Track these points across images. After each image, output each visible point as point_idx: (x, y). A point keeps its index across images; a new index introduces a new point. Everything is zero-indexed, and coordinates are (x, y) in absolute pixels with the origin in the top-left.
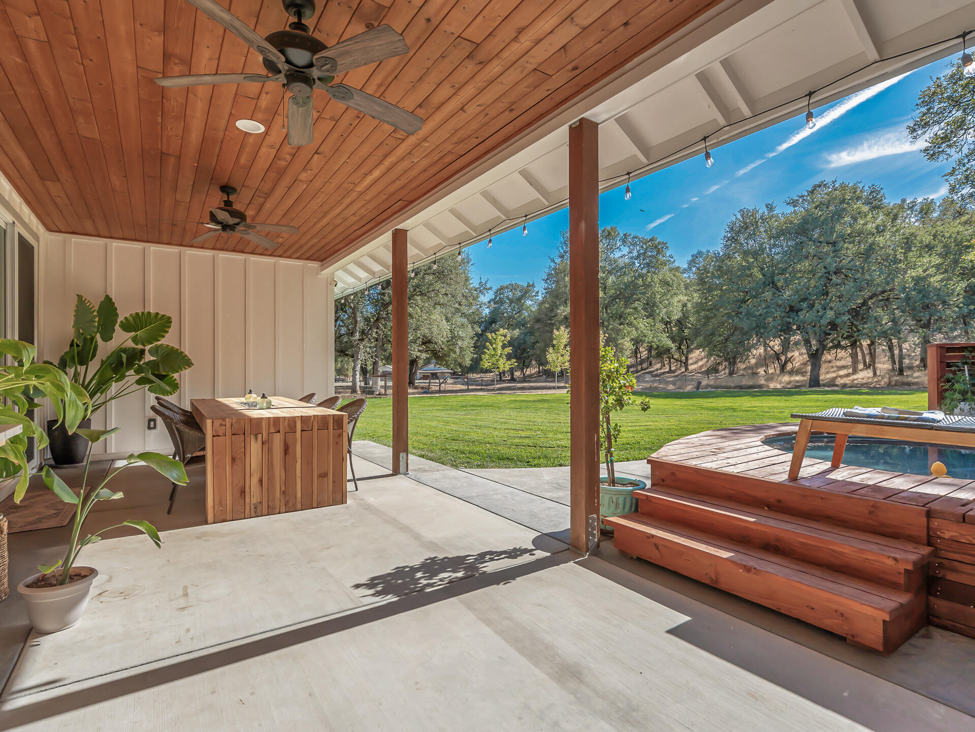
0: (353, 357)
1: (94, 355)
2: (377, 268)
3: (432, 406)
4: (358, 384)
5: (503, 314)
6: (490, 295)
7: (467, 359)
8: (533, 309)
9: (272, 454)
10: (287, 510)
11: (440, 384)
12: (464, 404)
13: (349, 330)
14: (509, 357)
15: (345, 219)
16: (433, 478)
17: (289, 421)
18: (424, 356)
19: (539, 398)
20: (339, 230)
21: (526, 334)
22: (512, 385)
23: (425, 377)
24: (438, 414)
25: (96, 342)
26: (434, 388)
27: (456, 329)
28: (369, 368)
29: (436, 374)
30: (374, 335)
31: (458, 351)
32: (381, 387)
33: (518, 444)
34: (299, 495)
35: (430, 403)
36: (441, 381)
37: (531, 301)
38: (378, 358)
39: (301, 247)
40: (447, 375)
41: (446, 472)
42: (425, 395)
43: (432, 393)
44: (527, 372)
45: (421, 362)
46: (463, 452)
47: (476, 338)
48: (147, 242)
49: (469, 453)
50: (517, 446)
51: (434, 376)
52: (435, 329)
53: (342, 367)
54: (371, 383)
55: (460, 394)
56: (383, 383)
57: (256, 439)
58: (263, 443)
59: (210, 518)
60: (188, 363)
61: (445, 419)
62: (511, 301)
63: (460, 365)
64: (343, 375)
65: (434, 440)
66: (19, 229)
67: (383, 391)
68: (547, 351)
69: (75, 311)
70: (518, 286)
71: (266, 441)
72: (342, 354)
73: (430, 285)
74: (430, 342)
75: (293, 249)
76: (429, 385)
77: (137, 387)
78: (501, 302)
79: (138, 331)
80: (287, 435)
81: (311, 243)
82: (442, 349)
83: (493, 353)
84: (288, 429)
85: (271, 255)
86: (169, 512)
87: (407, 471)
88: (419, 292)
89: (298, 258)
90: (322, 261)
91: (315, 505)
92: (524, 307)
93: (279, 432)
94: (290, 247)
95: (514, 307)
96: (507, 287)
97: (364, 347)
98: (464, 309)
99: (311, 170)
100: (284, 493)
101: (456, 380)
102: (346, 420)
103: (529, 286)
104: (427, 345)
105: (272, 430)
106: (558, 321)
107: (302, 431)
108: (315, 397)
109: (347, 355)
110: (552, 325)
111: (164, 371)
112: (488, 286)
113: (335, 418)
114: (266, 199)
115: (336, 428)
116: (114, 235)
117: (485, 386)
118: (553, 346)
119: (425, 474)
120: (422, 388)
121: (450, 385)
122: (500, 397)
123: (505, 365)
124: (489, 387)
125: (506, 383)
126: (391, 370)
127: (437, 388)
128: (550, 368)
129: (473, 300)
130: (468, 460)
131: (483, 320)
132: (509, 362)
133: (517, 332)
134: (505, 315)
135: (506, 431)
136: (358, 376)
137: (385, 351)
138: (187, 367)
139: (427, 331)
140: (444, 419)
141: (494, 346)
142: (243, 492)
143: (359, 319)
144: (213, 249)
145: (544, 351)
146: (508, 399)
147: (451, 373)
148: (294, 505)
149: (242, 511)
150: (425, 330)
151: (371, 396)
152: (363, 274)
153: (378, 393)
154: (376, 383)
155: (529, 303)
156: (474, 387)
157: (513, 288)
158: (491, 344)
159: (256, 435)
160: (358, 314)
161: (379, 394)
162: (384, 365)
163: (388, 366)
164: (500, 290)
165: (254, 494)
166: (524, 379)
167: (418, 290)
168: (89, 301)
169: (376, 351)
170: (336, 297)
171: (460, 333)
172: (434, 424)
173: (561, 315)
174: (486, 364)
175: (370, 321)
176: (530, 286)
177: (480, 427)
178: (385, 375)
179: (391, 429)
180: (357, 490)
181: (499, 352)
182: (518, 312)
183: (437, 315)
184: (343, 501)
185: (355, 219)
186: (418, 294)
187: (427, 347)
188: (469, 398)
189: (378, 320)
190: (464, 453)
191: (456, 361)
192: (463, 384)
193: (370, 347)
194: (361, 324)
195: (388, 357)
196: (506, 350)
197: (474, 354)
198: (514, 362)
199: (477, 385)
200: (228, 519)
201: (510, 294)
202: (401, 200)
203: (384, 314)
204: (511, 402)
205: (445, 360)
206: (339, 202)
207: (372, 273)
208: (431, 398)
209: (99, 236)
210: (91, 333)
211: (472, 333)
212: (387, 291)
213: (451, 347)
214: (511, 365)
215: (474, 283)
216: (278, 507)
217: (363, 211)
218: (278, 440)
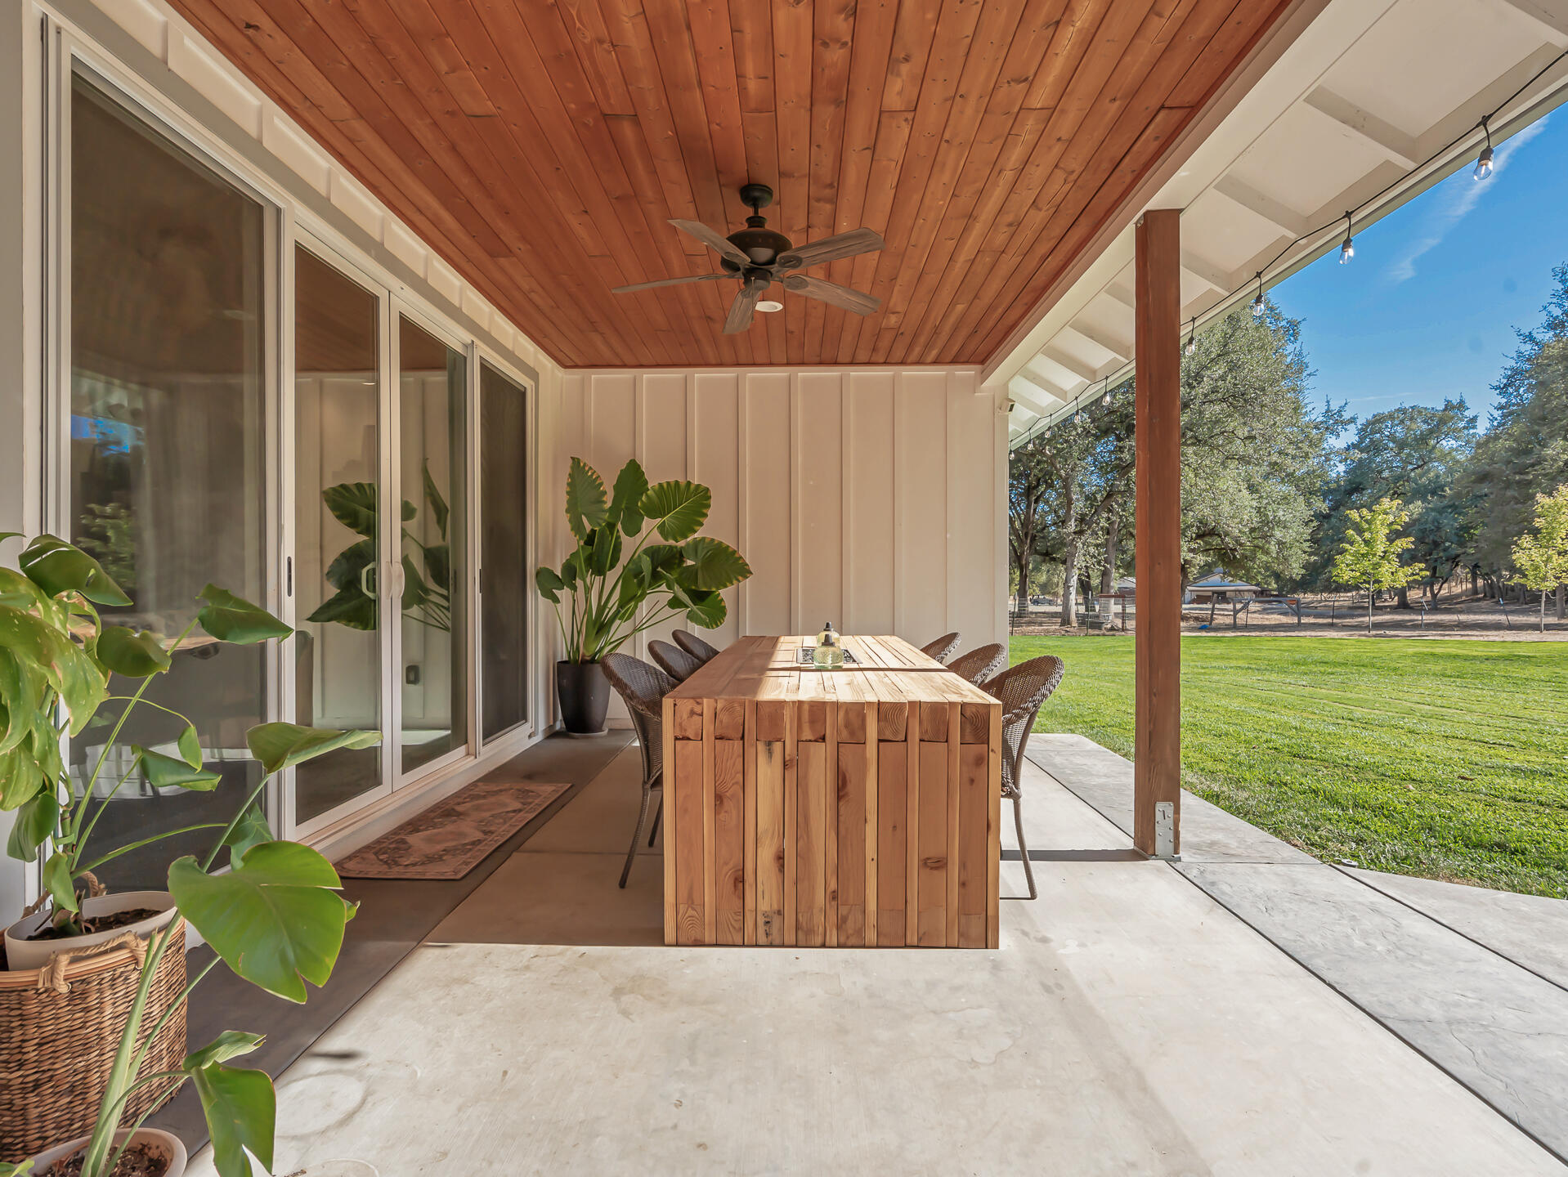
0: (1064, 562)
1: (615, 560)
2: (1099, 357)
3: (1222, 658)
4: (1074, 609)
5: (1380, 472)
6: (1349, 436)
7: (1294, 565)
8: (1461, 458)
9: (806, 793)
10: (842, 940)
11: (1236, 612)
12: (1298, 656)
13: (1058, 517)
14: (1406, 559)
15: (1016, 225)
16: (1259, 890)
17: (847, 712)
18: (1200, 559)
19: (1496, 651)
20: (1008, 263)
21: (1441, 511)
22: (1407, 617)
23: (1200, 599)
24: (1242, 679)
25: (618, 537)
26: (1219, 620)
27: (1270, 507)
28: (1095, 582)
29: (1223, 593)
30: (1103, 523)
31: (1273, 548)
32: (1116, 615)
33: (1521, 796)
34: (872, 905)
35: (1218, 652)
36: (1239, 606)
37: (1456, 439)
38: (1110, 563)
39: (936, 331)
40: (1247, 596)
41: (1299, 872)
42: (1204, 634)
43: (1217, 629)
44: (1442, 592)
45: (1194, 571)
46: (1333, 801)
47: (1315, 524)
48: (689, 365)
49: (1356, 806)
50: (1515, 800)
51: (1222, 597)
52: (1226, 508)
53: (1049, 580)
54: (1097, 608)
55: (1282, 634)
56: (1119, 609)
57: (770, 753)
58: (785, 765)
59: (670, 934)
60: (744, 571)
61: (1264, 694)
62: (1402, 445)
63: (1277, 576)
64: (1049, 593)
65: (1242, 749)
66: (483, 351)
67: (1119, 623)
68: (1515, 543)
69: (568, 484)
70: (1420, 412)
71: (791, 760)
72: (1047, 558)
73: (1217, 421)
74: (1212, 533)
75: (922, 340)
76: (1212, 614)
77: (669, 611)
78: (1376, 448)
79: (665, 515)
80: (843, 749)
81: (952, 319)
82: (1241, 545)
83: (1364, 549)
84: (845, 734)
85: (885, 363)
86: (622, 884)
87: (1176, 851)
88: (1191, 438)
89: (935, 362)
90: (982, 362)
91: (912, 938)
92: (1437, 454)
93: (823, 739)
94: (915, 336)
95: (1409, 455)
96: (1391, 416)
97: (1084, 544)
98: (1291, 466)
99: (907, 59)
100: (835, 896)
101: (1267, 606)
102: (997, 720)
103: (1449, 406)
104: (1206, 539)
105: (807, 734)
106: (1545, 475)
107: (880, 741)
108: (957, 642)
109: (1054, 559)
110: (1529, 483)
111: (705, 585)
112: (1346, 416)
113: (968, 713)
114: (834, 201)
115: (969, 738)
116: (644, 362)
117: (1335, 619)
118: (1535, 532)
119: (1230, 867)
120: (1197, 619)
121: (1255, 614)
122: (1385, 645)
123: (1393, 575)
124: (1348, 621)
125: (1389, 613)
126: (1134, 586)
127: (1229, 620)
128: (1522, 581)
129: (1310, 446)
130: (1358, 830)
131: (1333, 486)
132: (1408, 570)
133: (1417, 507)
134: (1386, 474)
135: (1455, 744)
136: (1073, 597)
137: (1124, 552)
138: (740, 578)
139: (1207, 511)
140: (1257, 692)
141: (1367, 535)
142: (739, 880)
143: (1074, 497)
144: (788, 364)
145: (1504, 546)
146: (1411, 651)
147: (1255, 592)
148: (860, 931)
149: (737, 927)
150: (1203, 510)
151: (1097, 632)
152: (1070, 381)
153: (1109, 626)
154: (1106, 609)
155: (1448, 444)
156: (1312, 620)
157: (1405, 415)
158: (1360, 532)
159: (769, 744)
160: (1075, 488)
161: (1112, 629)
162: (1122, 576)
163: (1130, 579)
164: (1373, 423)
165: (765, 893)
166: (1436, 606)
167: (1189, 434)
168: (590, 468)
169: (1106, 552)
170: (1015, 445)
171: (1281, 513)
172: (1235, 704)
173: (1555, 461)
174: (1344, 572)
175: (1096, 498)
176: (1453, 407)
177: (1366, 724)
178: (1122, 595)
179: (1133, 710)
180: (1033, 897)
181: (1380, 548)
182: (1419, 467)
183: (1230, 480)
184: (987, 939)
185: (1038, 218)
186: (1189, 442)
187: (1206, 543)
188: (1304, 643)
189: (1109, 496)
190: (1338, 803)
191: (1267, 568)
192: (1285, 614)
193: (1097, 546)
194: (1079, 505)
195: (1129, 563)
196: (1398, 542)
197: (1310, 554)
198: (1421, 570)
199: (1317, 616)
200: (707, 941)
201: (1399, 429)
202: (1163, 107)
203: (1121, 485)
204: (1423, 658)
205: (1244, 567)
206: (996, 167)
207: (1089, 373)
208: (1218, 640)
209: (624, 366)
210: (600, 521)
211: (1308, 514)
212: (1127, 443)
213: (1260, 542)
214: (1413, 574)
215: (1314, 411)
216: (821, 930)
217: (1057, 186)
218: (820, 760)
